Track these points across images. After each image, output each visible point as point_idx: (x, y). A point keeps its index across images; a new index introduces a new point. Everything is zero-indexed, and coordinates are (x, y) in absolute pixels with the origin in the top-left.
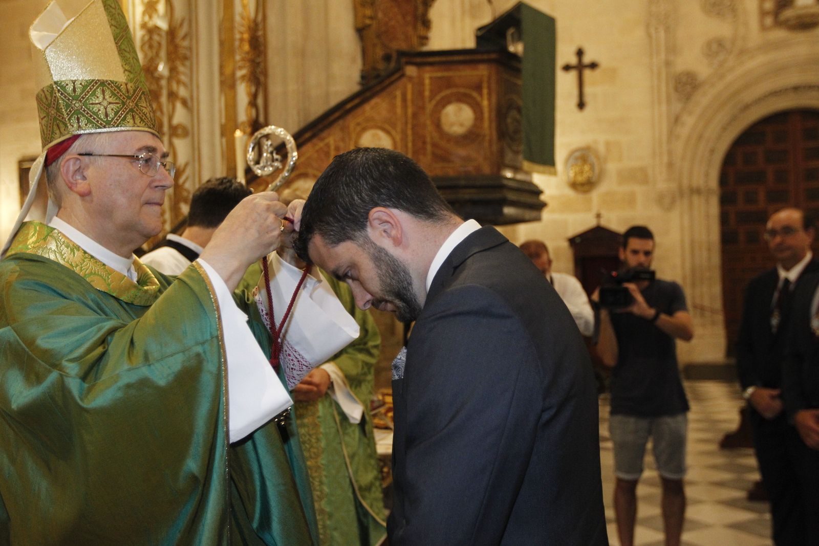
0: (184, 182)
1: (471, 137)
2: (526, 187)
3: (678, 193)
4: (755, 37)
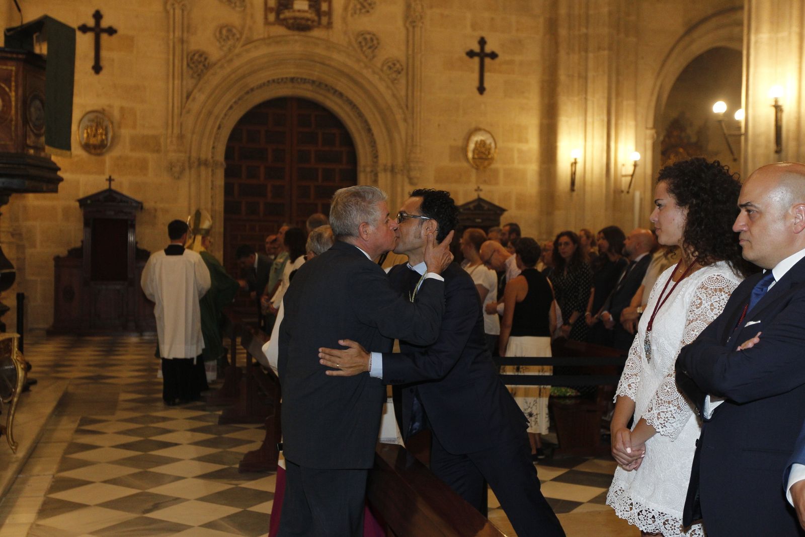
2: (46, 164)
3: (187, 164)
4: (260, 30)
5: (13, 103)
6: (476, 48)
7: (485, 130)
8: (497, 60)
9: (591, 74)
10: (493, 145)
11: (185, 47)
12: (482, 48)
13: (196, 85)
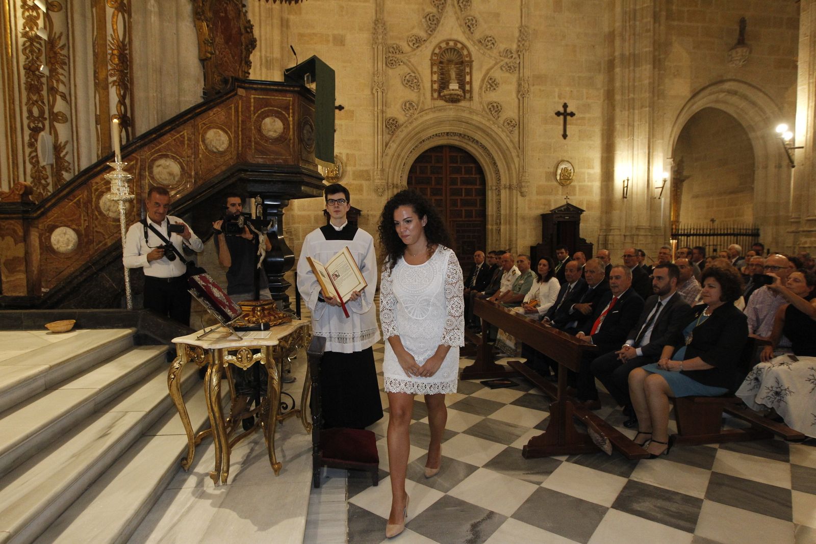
0: (65, 156)
1: (281, 139)
2: (314, 175)
3: (386, 187)
4: (429, 103)
5: (291, 126)
6: (562, 110)
7: (568, 161)
8: (574, 117)
9: (636, 124)
10: (572, 170)
11: (384, 115)
12: (565, 110)
13: (391, 138)
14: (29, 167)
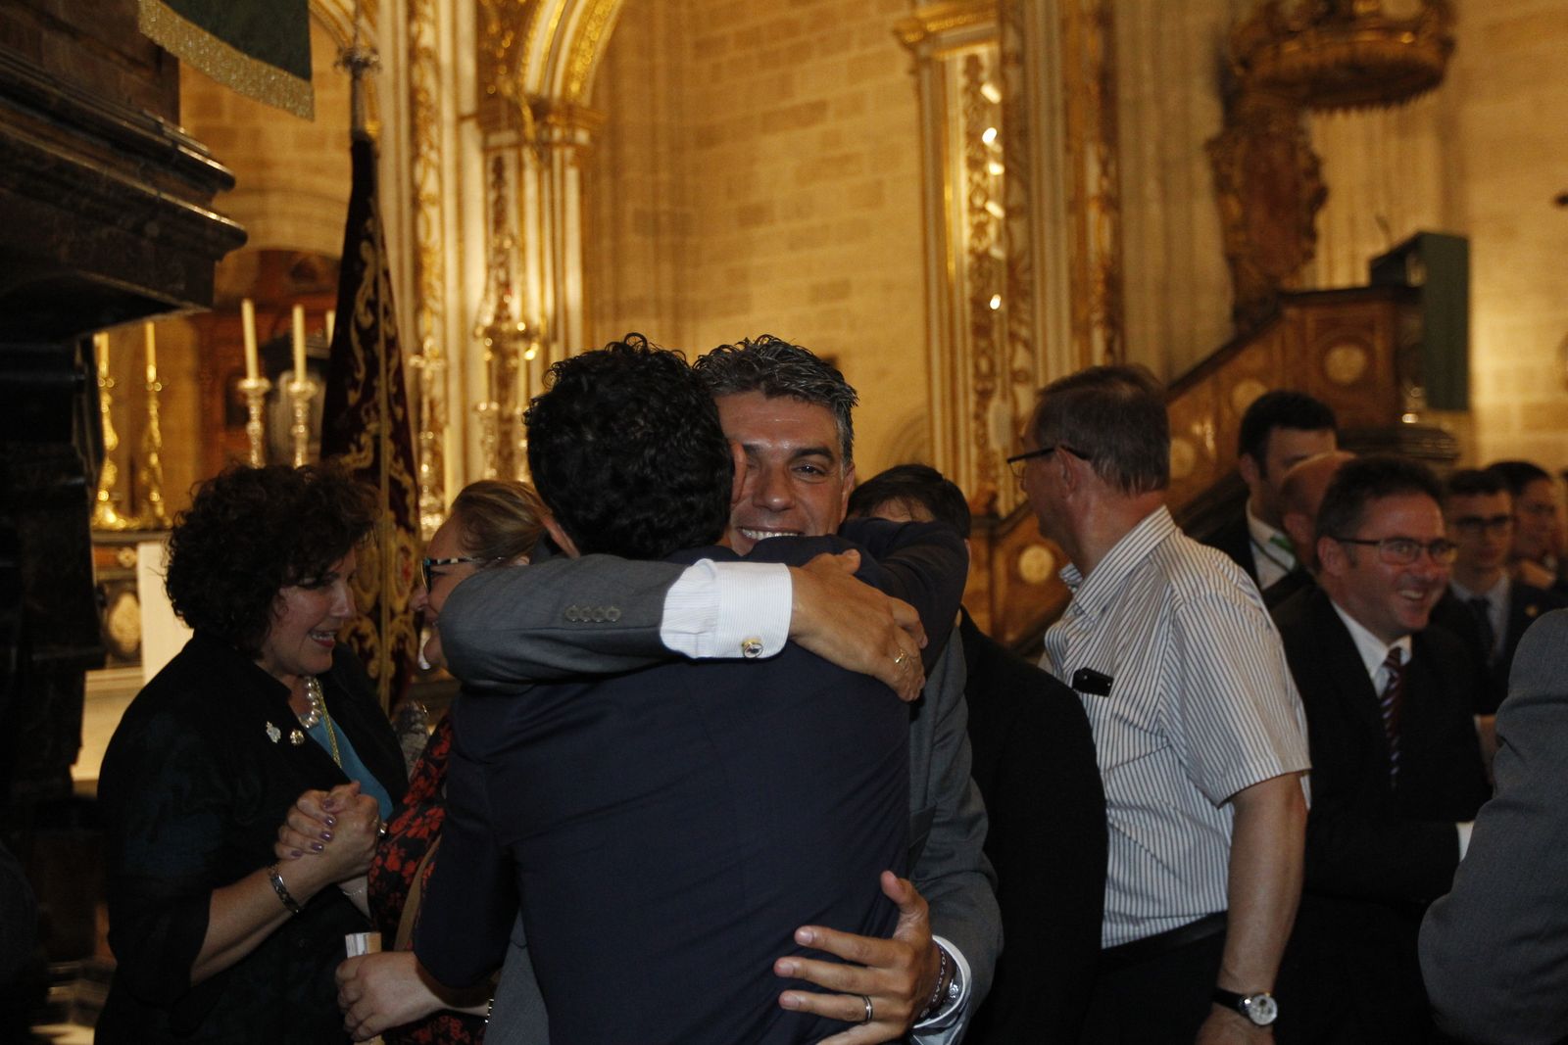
5: (1380, 358)
14: (974, 451)
